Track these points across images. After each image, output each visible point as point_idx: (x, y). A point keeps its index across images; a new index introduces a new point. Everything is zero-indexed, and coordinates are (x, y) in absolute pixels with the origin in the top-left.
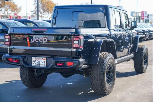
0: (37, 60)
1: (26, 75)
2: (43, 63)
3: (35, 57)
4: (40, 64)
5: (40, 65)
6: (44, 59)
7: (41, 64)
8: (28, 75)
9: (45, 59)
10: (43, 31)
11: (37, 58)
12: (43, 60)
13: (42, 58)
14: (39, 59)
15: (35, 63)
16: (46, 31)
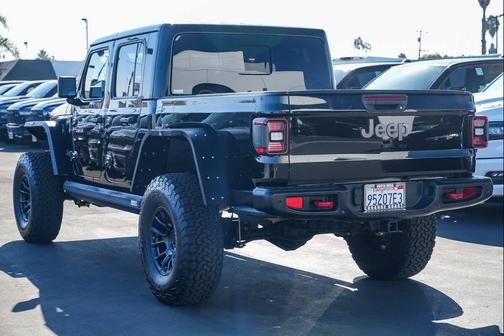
0: (378, 193)
2: (398, 200)
3: (373, 185)
4: (388, 203)
5: (387, 206)
6: (399, 188)
7: (392, 203)
9: (402, 187)
10: (399, 102)
11: (379, 186)
12: (396, 190)
13: (395, 186)
14: (386, 188)
15: (372, 204)
16: (405, 102)
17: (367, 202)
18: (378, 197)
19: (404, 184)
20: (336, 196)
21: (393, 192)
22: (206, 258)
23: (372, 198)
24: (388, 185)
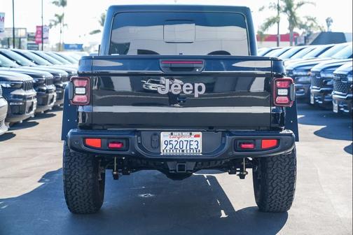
0: (174, 139)
1: (86, 180)
2: (194, 146)
3: (170, 133)
4: (184, 148)
5: (183, 151)
6: (195, 136)
7: (188, 148)
8: (90, 181)
9: (198, 136)
10: (195, 65)
11: (175, 133)
12: (192, 138)
13: (191, 134)
14: (182, 136)
15: (168, 148)
16: (203, 66)
17: (163, 146)
18: (174, 143)
19: (200, 133)
20: (127, 139)
21: (189, 139)
22: (77, 179)
23: (167, 143)
24: (184, 133)
